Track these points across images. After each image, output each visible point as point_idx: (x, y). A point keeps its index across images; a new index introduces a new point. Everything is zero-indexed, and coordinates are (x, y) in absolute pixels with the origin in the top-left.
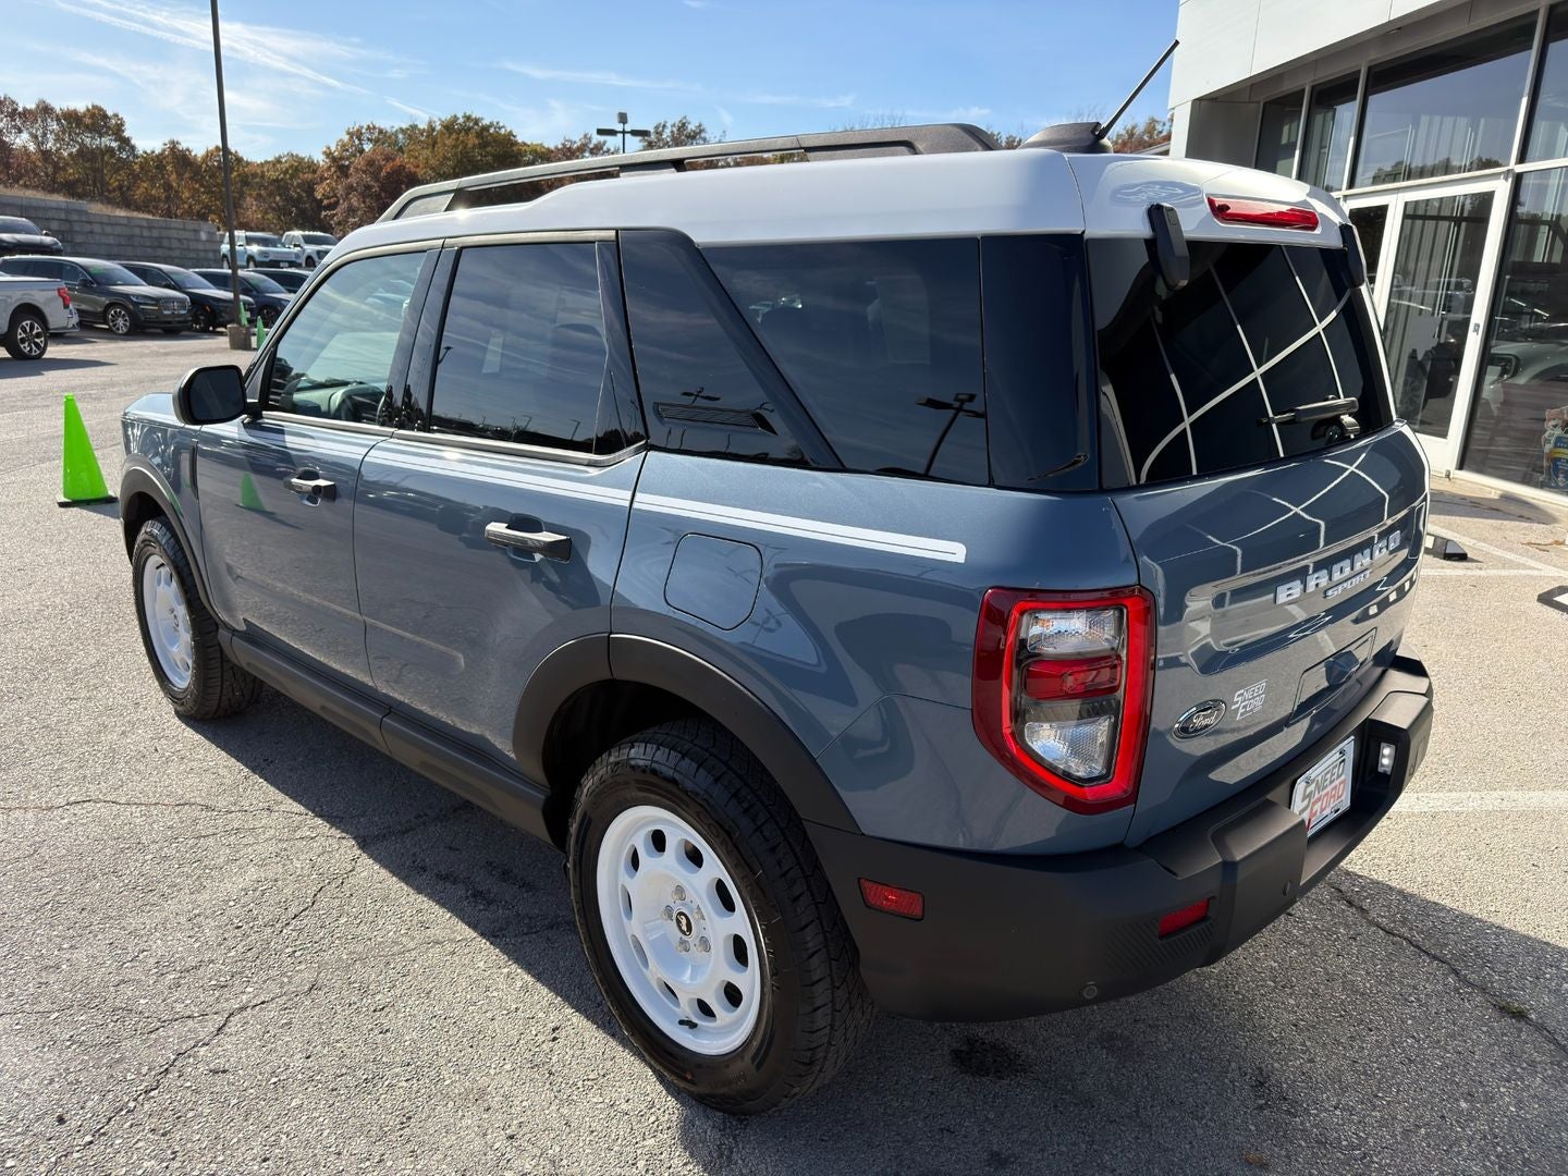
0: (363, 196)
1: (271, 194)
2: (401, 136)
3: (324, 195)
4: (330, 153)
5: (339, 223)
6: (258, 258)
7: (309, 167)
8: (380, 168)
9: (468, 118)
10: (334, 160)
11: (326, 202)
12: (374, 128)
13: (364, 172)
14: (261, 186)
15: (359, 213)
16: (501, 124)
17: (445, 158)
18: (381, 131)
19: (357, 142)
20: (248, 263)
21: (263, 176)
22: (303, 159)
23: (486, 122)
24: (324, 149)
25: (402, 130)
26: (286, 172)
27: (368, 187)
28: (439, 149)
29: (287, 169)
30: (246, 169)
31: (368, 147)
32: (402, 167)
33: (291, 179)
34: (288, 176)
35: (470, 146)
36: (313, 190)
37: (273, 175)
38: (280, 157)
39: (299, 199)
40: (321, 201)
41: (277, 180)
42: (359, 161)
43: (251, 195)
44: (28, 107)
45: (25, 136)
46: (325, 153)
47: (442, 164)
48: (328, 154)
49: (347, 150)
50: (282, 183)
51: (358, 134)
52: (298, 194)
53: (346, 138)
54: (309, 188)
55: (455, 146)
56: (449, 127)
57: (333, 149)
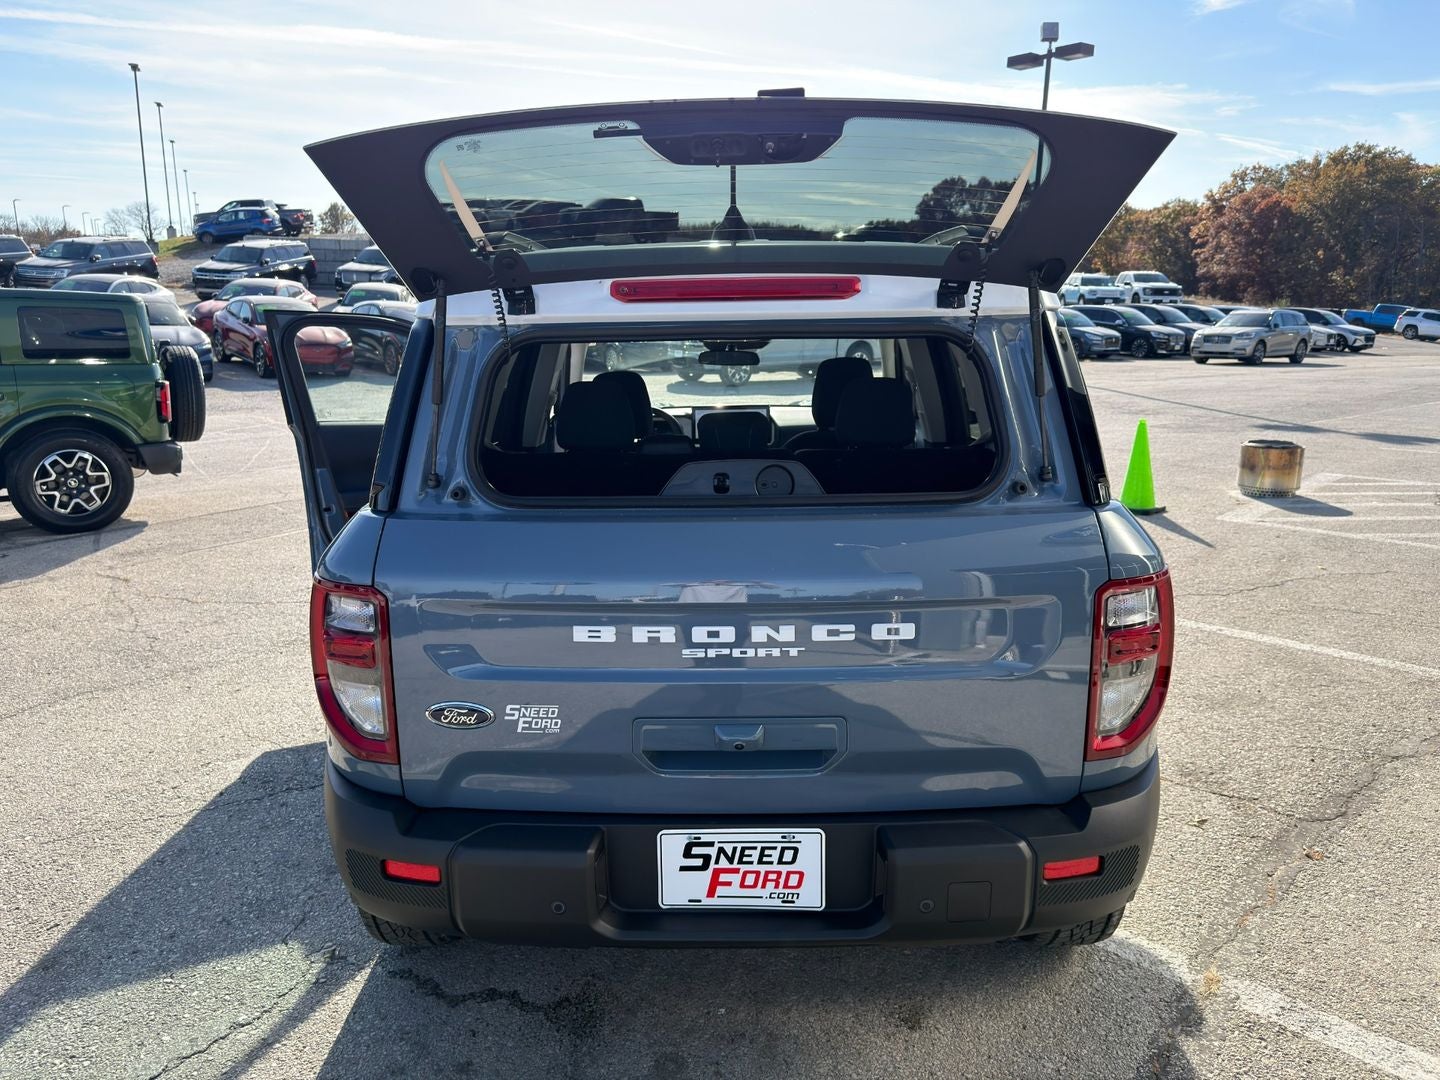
0: (1235, 233)
1: (1151, 238)
2: (1286, 173)
3: (1198, 234)
4: (1212, 196)
5: (1206, 260)
6: (1087, 296)
7: (1191, 210)
8: (1255, 205)
9: (1360, 147)
10: (1214, 201)
11: (1199, 241)
12: (1260, 168)
13: (1237, 211)
14: (1144, 231)
15: (1227, 249)
16: (1398, 149)
17: (1325, 189)
18: (1266, 170)
19: (1240, 183)
20: (1079, 300)
21: (1147, 222)
22: (1188, 203)
23: (1381, 149)
24: (1207, 192)
25: (1288, 167)
26: (1169, 216)
27: (1240, 224)
28: (1321, 183)
29: (1170, 214)
30: (1132, 217)
31: (1249, 186)
32: (1277, 203)
33: (1172, 222)
34: (1169, 220)
35: (1356, 174)
36: (1190, 230)
37: (1156, 220)
38: (1168, 203)
39: (1176, 240)
40: (1195, 240)
41: (1159, 225)
42: (1236, 201)
43: (1133, 240)
44: (973, 184)
45: (967, 207)
46: (1207, 196)
47: (1321, 196)
48: (1210, 197)
49: (1229, 192)
50: (1163, 227)
51: (1243, 176)
52: (1176, 235)
53: (1229, 180)
54: (1186, 229)
55: (1338, 178)
56: (1337, 159)
57: (1215, 191)
